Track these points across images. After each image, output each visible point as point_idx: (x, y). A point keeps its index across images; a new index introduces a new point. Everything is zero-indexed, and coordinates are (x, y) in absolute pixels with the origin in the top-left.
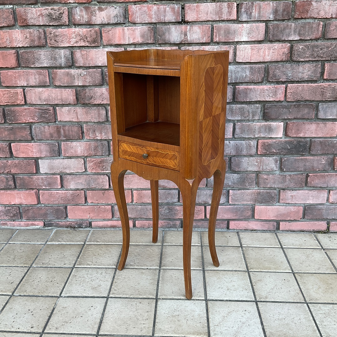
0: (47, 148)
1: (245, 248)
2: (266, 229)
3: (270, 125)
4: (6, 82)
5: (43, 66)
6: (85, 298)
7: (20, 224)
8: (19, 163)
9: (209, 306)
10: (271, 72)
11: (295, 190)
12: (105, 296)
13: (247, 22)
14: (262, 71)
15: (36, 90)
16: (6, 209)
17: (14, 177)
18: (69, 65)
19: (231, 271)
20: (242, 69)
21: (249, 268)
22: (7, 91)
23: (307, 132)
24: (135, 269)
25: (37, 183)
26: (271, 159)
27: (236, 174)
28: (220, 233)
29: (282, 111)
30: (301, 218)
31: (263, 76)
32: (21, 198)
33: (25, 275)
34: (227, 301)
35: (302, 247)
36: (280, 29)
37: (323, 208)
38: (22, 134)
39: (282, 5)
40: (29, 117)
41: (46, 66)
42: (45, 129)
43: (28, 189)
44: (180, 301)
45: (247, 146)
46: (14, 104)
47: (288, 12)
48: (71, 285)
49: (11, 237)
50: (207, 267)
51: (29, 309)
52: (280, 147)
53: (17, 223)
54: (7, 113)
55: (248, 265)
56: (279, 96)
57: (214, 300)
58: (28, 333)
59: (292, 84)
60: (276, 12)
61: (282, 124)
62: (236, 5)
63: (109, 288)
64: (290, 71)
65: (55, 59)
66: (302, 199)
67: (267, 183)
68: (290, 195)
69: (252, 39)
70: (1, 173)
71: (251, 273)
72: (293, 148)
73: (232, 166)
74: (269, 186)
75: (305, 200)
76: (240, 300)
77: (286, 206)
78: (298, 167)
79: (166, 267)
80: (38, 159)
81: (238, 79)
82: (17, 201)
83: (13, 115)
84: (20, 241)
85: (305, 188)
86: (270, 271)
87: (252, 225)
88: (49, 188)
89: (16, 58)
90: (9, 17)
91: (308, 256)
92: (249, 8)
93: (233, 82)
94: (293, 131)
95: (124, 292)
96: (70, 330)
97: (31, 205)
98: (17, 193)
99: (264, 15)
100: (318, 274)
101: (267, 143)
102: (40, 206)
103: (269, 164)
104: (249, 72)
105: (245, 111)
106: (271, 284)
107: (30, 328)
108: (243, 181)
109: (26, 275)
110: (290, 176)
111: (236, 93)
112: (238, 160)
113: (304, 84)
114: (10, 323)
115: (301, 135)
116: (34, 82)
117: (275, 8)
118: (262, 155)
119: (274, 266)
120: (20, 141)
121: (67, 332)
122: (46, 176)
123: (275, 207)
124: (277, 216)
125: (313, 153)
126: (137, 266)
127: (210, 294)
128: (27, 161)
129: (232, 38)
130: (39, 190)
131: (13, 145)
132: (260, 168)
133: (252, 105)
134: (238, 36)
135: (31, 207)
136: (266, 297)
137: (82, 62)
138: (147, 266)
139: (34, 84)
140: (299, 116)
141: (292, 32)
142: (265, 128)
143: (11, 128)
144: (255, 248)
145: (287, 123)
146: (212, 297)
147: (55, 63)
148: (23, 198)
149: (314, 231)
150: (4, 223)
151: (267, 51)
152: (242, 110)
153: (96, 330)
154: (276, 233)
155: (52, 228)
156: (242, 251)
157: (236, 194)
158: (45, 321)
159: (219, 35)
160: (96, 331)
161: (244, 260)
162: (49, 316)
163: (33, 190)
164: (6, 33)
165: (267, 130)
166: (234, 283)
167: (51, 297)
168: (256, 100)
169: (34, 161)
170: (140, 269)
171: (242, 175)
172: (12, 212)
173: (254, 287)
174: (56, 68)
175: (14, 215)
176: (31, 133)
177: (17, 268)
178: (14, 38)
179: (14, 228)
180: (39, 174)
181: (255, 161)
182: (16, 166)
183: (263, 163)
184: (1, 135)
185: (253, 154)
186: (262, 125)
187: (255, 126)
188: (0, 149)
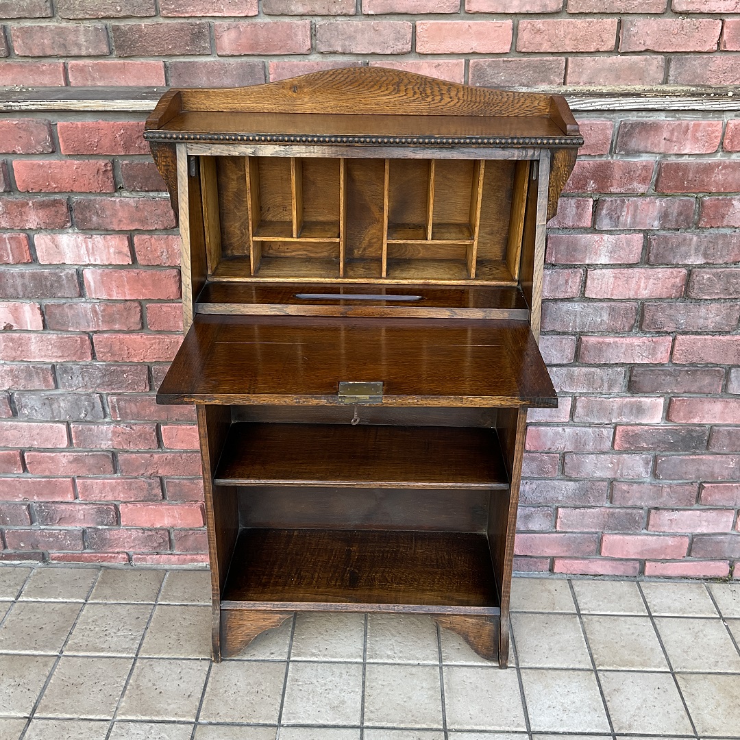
1: (587, 619)
2: (620, 573)
3: (640, 402)
4: (156, 323)
6: (323, 730)
7: (169, 561)
8: (173, 460)
10: (647, 316)
11: (677, 510)
12: (356, 724)
13: (610, 232)
14: (632, 313)
16: (146, 534)
17: (162, 482)
19: (566, 670)
20: (595, 309)
21: (596, 663)
22: (159, 338)
23: (706, 416)
24: (397, 666)
26: (637, 457)
27: (572, 482)
28: (538, 581)
29: (664, 380)
30: (684, 557)
31: (633, 321)
32: (174, 517)
33: (207, 678)
34: (564, 733)
35: (685, 615)
36: (670, 246)
37: (725, 540)
39: (677, 205)
43: (187, 501)
45: (595, 436)
47: (687, 217)
48: (293, 700)
49: (160, 590)
50: (523, 661)
52: (656, 440)
53: (164, 557)
55: (595, 656)
56: (659, 356)
57: (543, 733)
59: (684, 337)
60: (664, 216)
61: (661, 401)
62: (592, 203)
63: (359, 706)
64: (682, 315)
66: (690, 526)
67: (627, 500)
68: (668, 518)
69: (617, 260)
71: (600, 674)
72: (678, 441)
73: (567, 469)
74: (630, 503)
75: (694, 527)
76: (587, 731)
77: (658, 535)
78: (686, 473)
79: (451, 661)
81: (587, 326)
82: (166, 523)
85: (696, 506)
86: (633, 669)
87: (597, 567)
90: (168, 215)
91: (696, 637)
92: (616, 209)
93: (578, 330)
94: (682, 414)
95: (388, 715)
97: (193, 529)
98: (168, 509)
99: (642, 221)
100: (715, 676)
101: (633, 431)
103: (633, 465)
104: (608, 315)
105: (595, 378)
106: (636, 699)
108: (584, 494)
109: (210, 679)
110: (670, 486)
111: (582, 350)
113: (706, 337)
115: (696, 421)
117: (663, 209)
118: (620, 453)
119: (639, 659)
120: (177, 422)
123: (639, 537)
124: (642, 553)
125: (714, 451)
126: (400, 658)
127: (534, 720)
129: (580, 257)
131: (164, 429)
132: (616, 472)
133: (609, 369)
134: (592, 255)
135: (191, 532)
136: (630, 726)
138: (418, 659)
140: (692, 390)
141: (692, 252)
142: (630, 407)
144: (603, 617)
145: (671, 400)
146: (540, 726)
148: (177, 516)
149: (706, 577)
151: (643, 281)
152: (590, 377)
154: (638, 582)
156: (580, 626)
157: (570, 516)
159: (556, 253)
161: (586, 646)
163: (196, 503)
164: (160, 243)
165: (634, 411)
167: (264, 725)
168: (617, 362)
170: (406, 665)
171: (583, 484)
172: (155, 540)
173: (608, 704)
177: (188, 662)
178: (176, 251)
179: (159, 567)
181: (609, 462)
182: (168, 463)
183: (623, 464)
184: (143, 413)
185: (605, 450)
186: (625, 402)
187: (612, 404)
188: (140, 435)
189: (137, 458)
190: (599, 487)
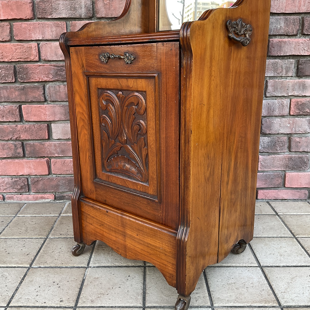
0: (62, 110)
1: (283, 216)
2: (297, 198)
3: (304, 82)
4: (19, 35)
5: (61, 17)
7: (28, 198)
8: (29, 128)
9: (267, 273)
10: (306, 24)
12: (141, 265)
14: (297, 22)
15: (52, 44)
16: (14, 180)
17: (23, 144)
18: (89, 16)
19: (276, 237)
20: (277, 20)
21: (295, 234)
22: (20, 45)
25: (49, 150)
26: (304, 119)
27: (267, 137)
31: (298, 28)
32: (30, 168)
33: (42, 246)
38: (34, 95)
40: (43, 75)
41: (64, 17)
42: (61, 88)
43: (38, 157)
44: (230, 268)
45: (279, 105)
46: (27, 60)
49: (19, 211)
51: (54, 281)
53: (25, 196)
54: (19, 70)
57: (269, 267)
58: (57, 307)
65: (75, 9)
67: (299, 147)
70: (10, 139)
71: (299, 239)
73: (263, 128)
74: (301, 150)
76: (299, 265)
80: (51, 124)
81: (272, 31)
82: (25, 172)
83: (25, 73)
84: (30, 214)
87: (283, 193)
88: (62, 156)
89: (31, 8)
96: (110, 303)
97: (41, 176)
98: (27, 162)
101: (301, 102)
102: (51, 177)
103: (302, 125)
104: (284, 23)
105: (278, 66)
107: (59, 302)
108: (274, 145)
109: (44, 246)
111: (270, 47)
112: (270, 122)
114: (34, 297)
116: (51, 35)
118: (294, 116)
120: (32, 102)
121: (106, 305)
122: (59, 142)
123: (307, 173)
127: (262, 260)
128: (39, 125)
130: (50, 158)
131: (24, 107)
132: (292, 130)
133: (286, 60)
135: (41, 178)
137: (104, 12)
139: (50, 38)
142: (299, 85)
143: (23, 88)
144: (292, 215)
146: (267, 263)
147: (74, 14)
148: (32, 167)
150: (10, 197)
151: (302, 1)
152: (275, 65)
153: (141, 301)
155: (64, 202)
156: (279, 219)
157: (266, 160)
158: (76, 294)
160: (142, 303)
161: (286, 227)
162: (79, 288)
163: (44, 158)
165: (301, 87)
166: (284, 248)
167: (77, 267)
168: (290, 54)
169: (46, 125)
171: (273, 138)
172: (19, 184)
174: (75, 19)
175: (22, 188)
176: (44, 93)
177: (31, 239)
179: (21, 202)
180: (51, 140)
181: (287, 123)
182: (26, 131)
183: (296, 124)
184: (11, 96)
185: (285, 115)
186: (296, 82)
187: (288, 83)
188: (9, 112)
189: (7, 127)
190: (283, 140)
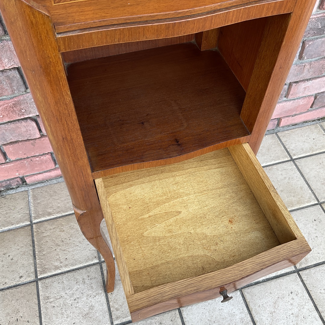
11: (310, 80)
30: (308, 109)
35: (314, 153)
52: (308, 29)
66: (316, 89)
68: (303, 87)
72: (324, 27)
77: (294, 100)
78: (324, 51)
110: (310, 63)
119: (295, 199)
149: (319, 119)
154: (276, 133)
